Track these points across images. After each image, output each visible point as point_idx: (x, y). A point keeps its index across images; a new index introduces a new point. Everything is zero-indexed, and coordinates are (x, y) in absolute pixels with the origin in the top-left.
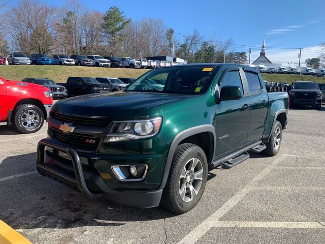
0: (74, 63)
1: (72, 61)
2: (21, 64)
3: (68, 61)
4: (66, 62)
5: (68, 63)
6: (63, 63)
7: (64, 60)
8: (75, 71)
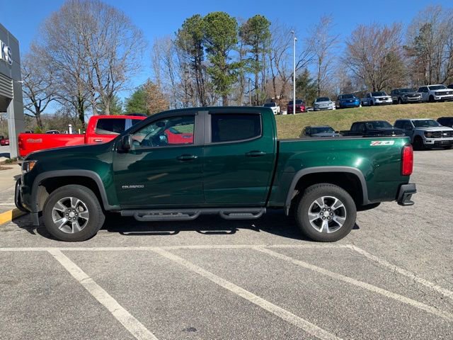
0: (390, 100)
1: (387, 99)
2: (321, 109)
3: (380, 99)
4: (378, 101)
5: (381, 102)
6: (374, 103)
7: (375, 99)
8: (384, 113)
